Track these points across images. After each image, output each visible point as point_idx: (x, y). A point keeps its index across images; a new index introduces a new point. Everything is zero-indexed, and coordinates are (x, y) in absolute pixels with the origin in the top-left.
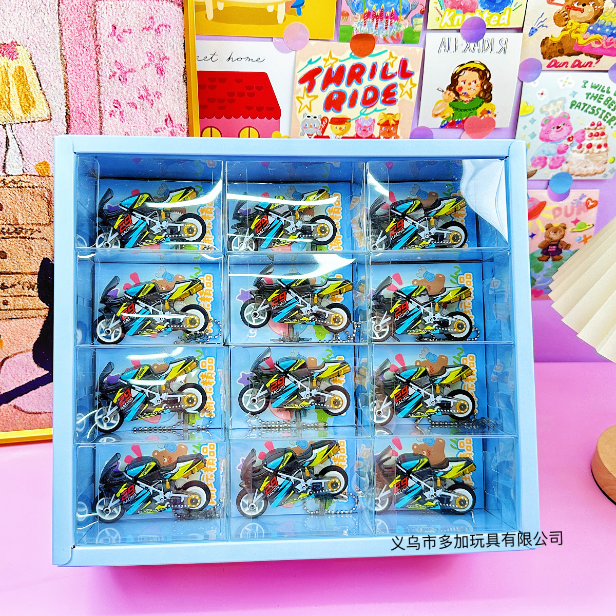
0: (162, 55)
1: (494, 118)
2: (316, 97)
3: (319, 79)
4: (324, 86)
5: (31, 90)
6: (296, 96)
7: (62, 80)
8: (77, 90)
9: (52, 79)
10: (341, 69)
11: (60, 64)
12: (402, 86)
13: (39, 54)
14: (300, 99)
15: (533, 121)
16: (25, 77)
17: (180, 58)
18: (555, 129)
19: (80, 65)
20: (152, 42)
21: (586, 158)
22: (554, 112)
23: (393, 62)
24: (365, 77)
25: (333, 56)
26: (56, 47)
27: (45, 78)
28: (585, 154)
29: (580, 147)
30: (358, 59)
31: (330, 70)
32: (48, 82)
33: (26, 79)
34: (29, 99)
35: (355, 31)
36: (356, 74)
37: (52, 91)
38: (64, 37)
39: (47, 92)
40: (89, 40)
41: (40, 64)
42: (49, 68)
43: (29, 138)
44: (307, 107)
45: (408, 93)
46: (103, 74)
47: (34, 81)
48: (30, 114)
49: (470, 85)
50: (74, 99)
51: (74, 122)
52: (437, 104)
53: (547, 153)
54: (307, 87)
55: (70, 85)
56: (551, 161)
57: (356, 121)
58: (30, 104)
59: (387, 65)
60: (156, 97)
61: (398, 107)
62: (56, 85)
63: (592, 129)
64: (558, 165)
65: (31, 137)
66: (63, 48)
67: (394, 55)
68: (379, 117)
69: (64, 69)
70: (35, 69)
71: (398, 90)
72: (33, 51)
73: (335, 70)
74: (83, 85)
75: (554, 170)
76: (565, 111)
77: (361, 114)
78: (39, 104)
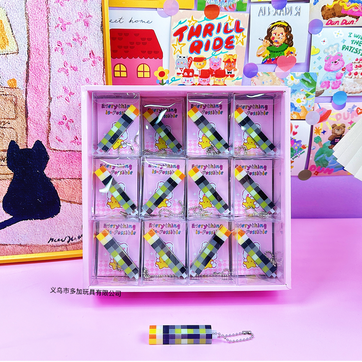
0: (88, 14)
1: (295, 57)
2: (184, 44)
3: (186, 33)
4: (189, 38)
5: (6, 34)
6: (172, 44)
7: (26, 28)
8: (35, 35)
9: (20, 28)
10: (199, 27)
11: (25, 19)
12: (237, 37)
13: (12, 13)
14: (175, 46)
15: (319, 58)
16: (3, 26)
17: (99, 16)
18: (334, 63)
19: (37, 20)
20: (82, 7)
21: (354, 81)
22: (332, 53)
23: (231, 22)
24: (214, 32)
25: (194, 19)
26: (23, 8)
27: (15, 27)
28: (353, 79)
29: (350, 74)
30: (210, 20)
31: (192, 27)
32: (17, 30)
33: (4, 28)
34: (5, 40)
35: (207, 4)
36: (209, 30)
37: (19, 35)
38: (27, 3)
39: (16, 36)
40: (43, 5)
41: (12, 19)
42: (18, 21)
43: (4, 64)
44: (179, 51)
45: (241, 42)
46: (51, 25)
47: (8, 29)
48: (5, 49)
49: (279, 36)
50: (33, 40)
51: (32, 54)
52: (259, 48)
53: (330, 78)
54: (178, 38)
55: (31, 32)
56: (332, 84)
57: (210, 59)
58: (5, 43)
59: (227, 24)
60: (84, 39)
61: (235, 51)
62: (22, 31)
63: (357, 63)
64: (337, 86)
65: (6, 64)
66: (27, 9)
67: (231, 18)
68: (224, 57)
69: (27, 22)
70: (9, 22)
71: (235, 39)
72: (8, 11)
73: (195, 27)
74: (39, 32)
75: (334, 90)
76: (339, 52)
77: (213, 55)
78: (11, 43)
